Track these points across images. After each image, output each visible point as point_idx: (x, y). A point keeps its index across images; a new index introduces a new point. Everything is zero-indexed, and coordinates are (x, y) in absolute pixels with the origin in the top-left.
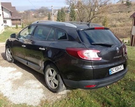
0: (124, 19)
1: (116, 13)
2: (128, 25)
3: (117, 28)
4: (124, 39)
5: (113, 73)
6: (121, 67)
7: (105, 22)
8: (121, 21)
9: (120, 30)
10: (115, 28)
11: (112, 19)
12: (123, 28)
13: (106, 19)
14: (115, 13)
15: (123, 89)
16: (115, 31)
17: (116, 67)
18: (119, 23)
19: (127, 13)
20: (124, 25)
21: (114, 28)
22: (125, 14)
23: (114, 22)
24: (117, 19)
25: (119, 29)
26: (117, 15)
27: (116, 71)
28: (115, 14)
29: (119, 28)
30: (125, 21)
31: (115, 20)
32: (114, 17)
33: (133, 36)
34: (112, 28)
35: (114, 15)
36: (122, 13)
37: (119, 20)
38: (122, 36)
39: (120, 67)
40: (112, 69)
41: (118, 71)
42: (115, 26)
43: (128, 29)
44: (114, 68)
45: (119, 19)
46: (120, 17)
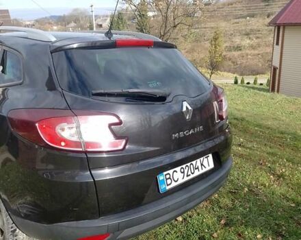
0: (259, 31)
1: (241, 20)
2: (267, 46)
3: (243, 52)
4: (258, 76)
5: (174, 184)
6: (205, 163)
7: (216, 39)
8: (251, 36)
9: (249, 57)
10: (239, 52)
11: (232, 32)
12: (256, 52)
13: (218, 32)
14: (239, 18)
15: (223, 222)
16: (238, 60)
17: (184, 166)
18: (248, 41)
19: (265, 19)
20: (259, 45)
21: (236, 54)
22: (261, 20)
23: (237, 40)
24: (244, 32)
25: (247, 55)
26: (243, 23)
27: (186, 179)
28: (237, 20)
29: (248, 52)
30: (261, 35)
31: (238, 34)
32: (237, 28)
33: (275, 69)
34: (234, 53)
35: (236, 23)
36: (253, 19)
37: (247, 34)
38: (254, 71)
39: (199, 164)
40: (171, 172)
41: (192, 176)
42: (238, 48)
43: (267, 53)
44: (178, 169)
45: (248, 31)
46: (250, 28)
